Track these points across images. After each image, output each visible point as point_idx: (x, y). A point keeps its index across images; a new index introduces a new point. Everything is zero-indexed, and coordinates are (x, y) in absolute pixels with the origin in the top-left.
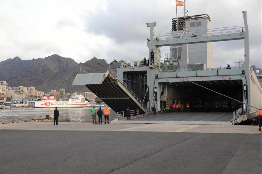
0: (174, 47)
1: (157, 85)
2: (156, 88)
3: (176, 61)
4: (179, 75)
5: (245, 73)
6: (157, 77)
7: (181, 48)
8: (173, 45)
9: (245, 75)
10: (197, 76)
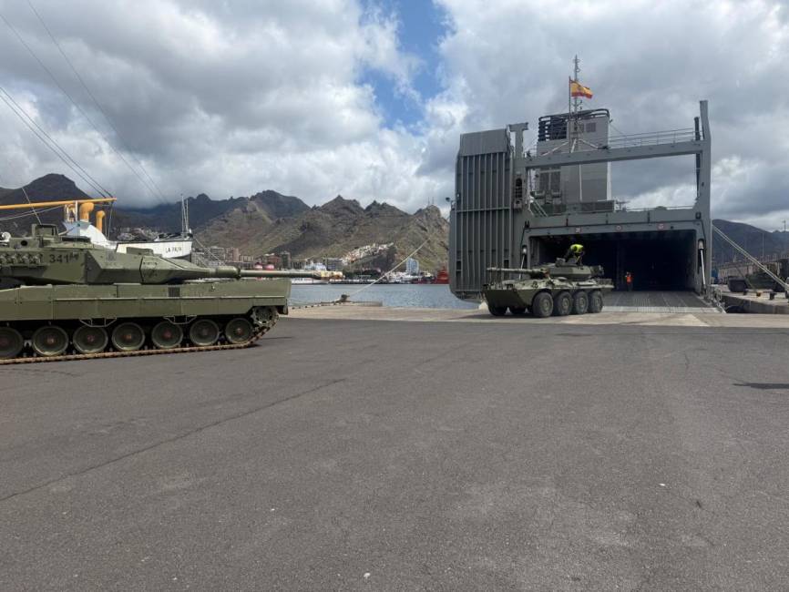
0: (544, 172)
1: (526, 242)
2: (525, 246)
3: (558, 197)
4: (570, 223)
5: (702, 218)
6: (527, 226)
7: (559, 173)
8: (542, 168)
9: (702, 221)
10: (607, 224)
